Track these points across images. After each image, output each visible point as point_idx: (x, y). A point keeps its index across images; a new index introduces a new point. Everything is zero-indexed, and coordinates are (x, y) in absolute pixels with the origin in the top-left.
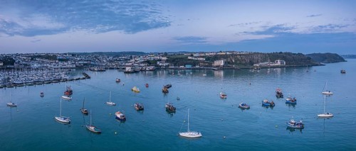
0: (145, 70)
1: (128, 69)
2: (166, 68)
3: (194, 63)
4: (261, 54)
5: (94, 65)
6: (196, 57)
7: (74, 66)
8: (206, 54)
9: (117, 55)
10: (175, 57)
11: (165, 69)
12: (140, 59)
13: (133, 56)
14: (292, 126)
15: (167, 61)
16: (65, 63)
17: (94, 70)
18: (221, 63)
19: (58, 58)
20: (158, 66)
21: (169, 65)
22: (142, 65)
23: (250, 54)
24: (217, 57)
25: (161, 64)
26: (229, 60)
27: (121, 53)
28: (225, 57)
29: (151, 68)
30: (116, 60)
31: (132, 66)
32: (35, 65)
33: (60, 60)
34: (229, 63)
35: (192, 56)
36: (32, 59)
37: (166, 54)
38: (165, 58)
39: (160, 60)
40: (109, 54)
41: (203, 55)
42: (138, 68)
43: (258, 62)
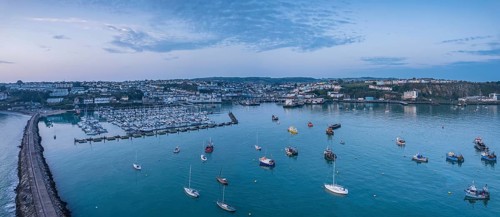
0: (311, 104)
1: (288, 102)
2: (340, 101)
3: (378, 94)
4: (469, 83)
5: (245, 98)
6: (379, 86)
7: (220, 100)
8: (394, 82)
9: (277, 82)
10: (352, 86)
11: (338, 102)
12: (305, 89)
13: (298, 84)
14: (473, 195)
15: (341, 91)
16: (209, 96)
17: (244, 105)
18: (413, 95)
19: (199, 88)
20: (329, 97)
21: (343, 97)
22: (308, 96)
23: (453, 84)
24: (408, 87)
25: (332, 96)
26: (424, 91)
27: (283, 79)
28: (418, 86)
29: (319, 100)
30: (275, 90)
31: (295, 97)
32: (169, 99)
33: (202, 91)
34: (424, 95)
35: (374, 84)
36: (165, 89)
37: (340, 82)
38: (338, 87)
39: (332, 90)
40: (267, 81)
41: (389, 83)
42: (301, 101)
43: (464, 96)
